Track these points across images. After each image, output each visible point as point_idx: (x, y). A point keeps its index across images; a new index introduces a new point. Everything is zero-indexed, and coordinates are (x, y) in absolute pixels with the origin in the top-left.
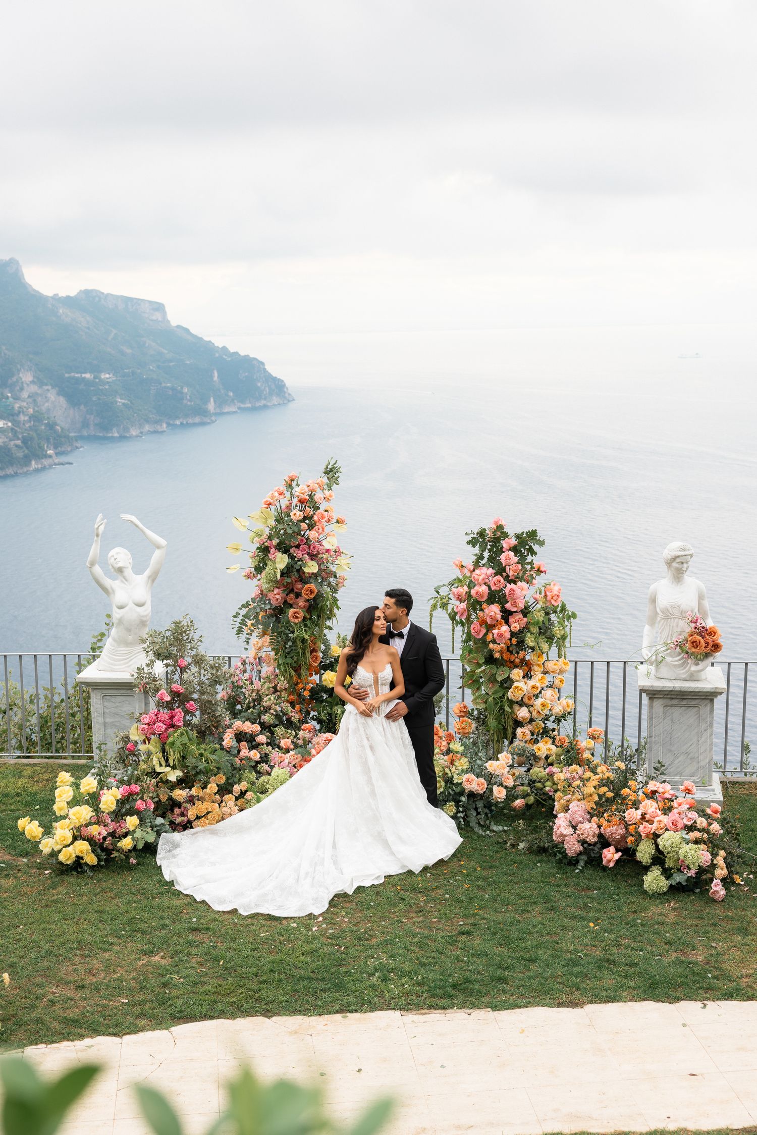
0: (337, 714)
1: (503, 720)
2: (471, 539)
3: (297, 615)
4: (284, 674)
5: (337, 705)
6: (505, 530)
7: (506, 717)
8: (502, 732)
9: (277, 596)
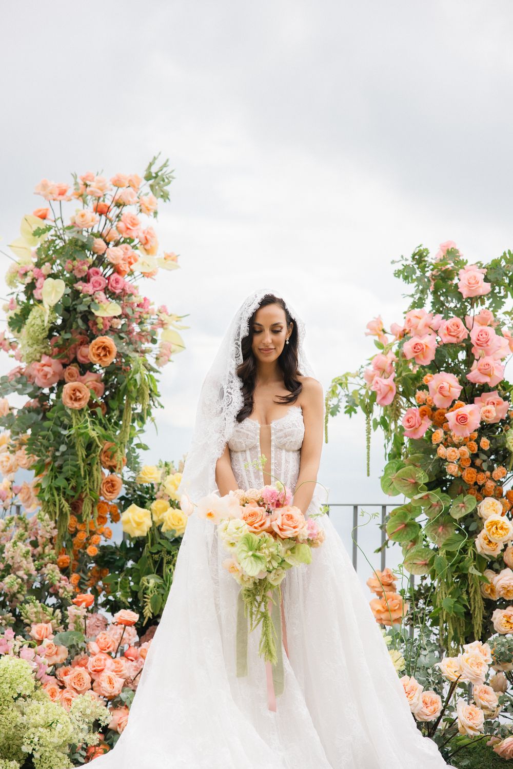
0: (147, 588)
1: (465, 597)
2: (401, 268)
3: (78, 394)
4: (51, 509)
5: (148, 573)
6: (461, 258)
7: (472, 590)
8: (462, 619)
9: (46, 369)
